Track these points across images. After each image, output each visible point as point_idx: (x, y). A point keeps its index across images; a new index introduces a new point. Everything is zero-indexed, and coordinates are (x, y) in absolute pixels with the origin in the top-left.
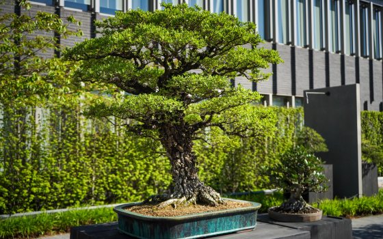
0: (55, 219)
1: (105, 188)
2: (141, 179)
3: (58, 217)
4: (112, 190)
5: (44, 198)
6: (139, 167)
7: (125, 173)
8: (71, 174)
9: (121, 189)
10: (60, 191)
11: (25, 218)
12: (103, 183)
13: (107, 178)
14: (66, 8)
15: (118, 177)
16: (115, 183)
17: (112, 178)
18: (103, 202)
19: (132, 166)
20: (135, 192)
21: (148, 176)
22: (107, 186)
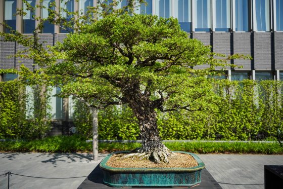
0: (182, 146)
1: (215, 131)
2: (238, 127)
3: (183, 144)
4: (219, 132)
5: (181, 133)
6: (236, 120)
7: (227, 123)
8: (195, 122)
9: (224, 132)
10: (189, 130)
11: (170, 143)
12: (213, 128)
13: (216, 125)
14: (196, 32)
15: (222, 125)
16: (221, 128)
17: (219, 126)
18: (214, 139)
19: (231, 119)
20: (234, 134)
21: (243, 126)
22: (216, 129)
